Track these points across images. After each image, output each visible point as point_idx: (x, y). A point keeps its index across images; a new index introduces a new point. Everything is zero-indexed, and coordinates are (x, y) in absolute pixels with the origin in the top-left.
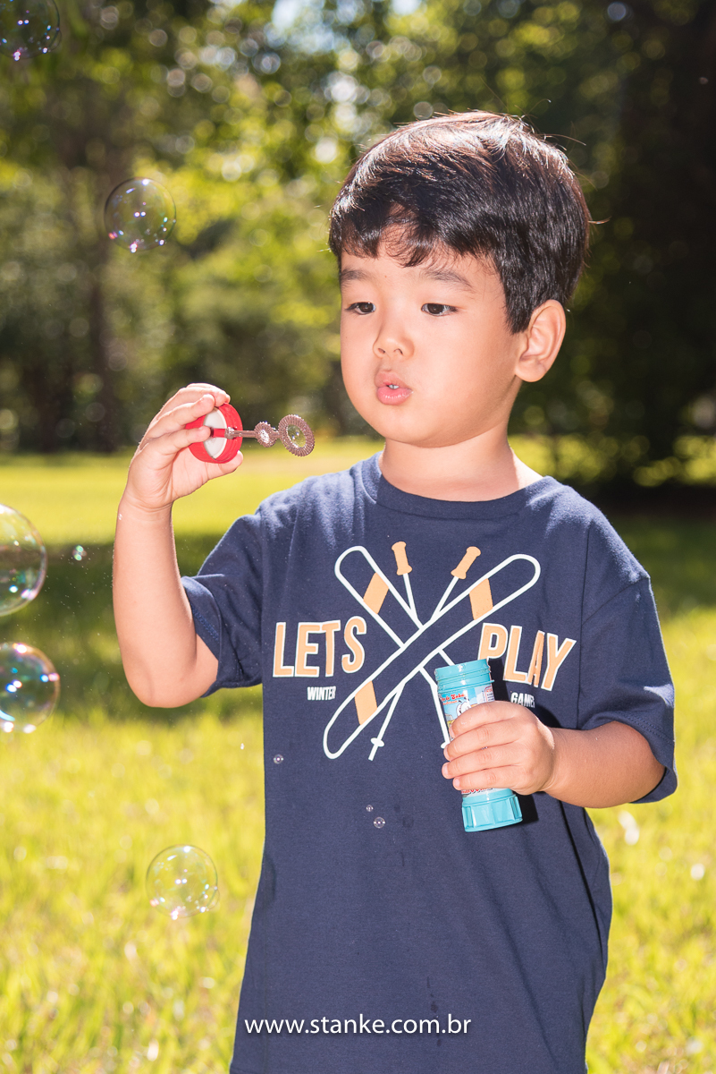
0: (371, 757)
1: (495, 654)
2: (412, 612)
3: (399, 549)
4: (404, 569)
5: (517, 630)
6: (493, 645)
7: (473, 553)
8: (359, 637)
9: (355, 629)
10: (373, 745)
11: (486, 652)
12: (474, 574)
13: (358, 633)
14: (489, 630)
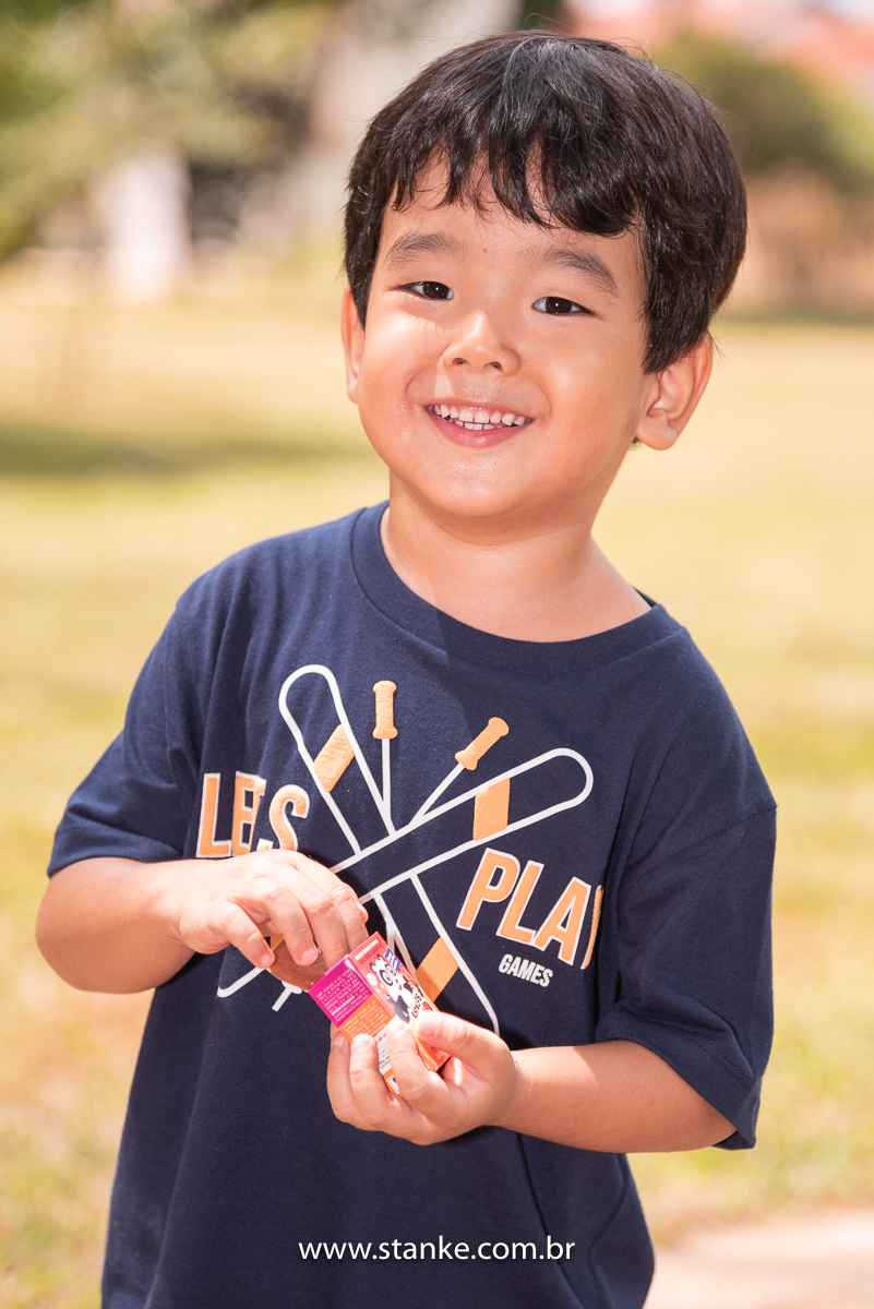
0: (277, 1007)
1: (495, 895)
2: (384, 806)
3: (384, 690)
4: (384, 729)
5: (535, 868)
6: (494, 882)
7: (497, 728)
8: (295, 822)
9: (290, 806)
10: (284, 988)
11: (480, 892)
12: (490, 766)
13: (294, 813)
14: (492, 859)
